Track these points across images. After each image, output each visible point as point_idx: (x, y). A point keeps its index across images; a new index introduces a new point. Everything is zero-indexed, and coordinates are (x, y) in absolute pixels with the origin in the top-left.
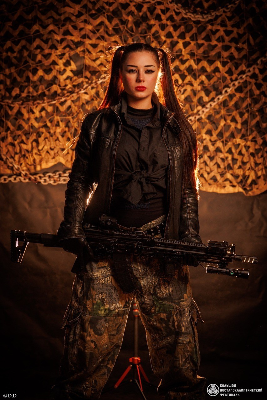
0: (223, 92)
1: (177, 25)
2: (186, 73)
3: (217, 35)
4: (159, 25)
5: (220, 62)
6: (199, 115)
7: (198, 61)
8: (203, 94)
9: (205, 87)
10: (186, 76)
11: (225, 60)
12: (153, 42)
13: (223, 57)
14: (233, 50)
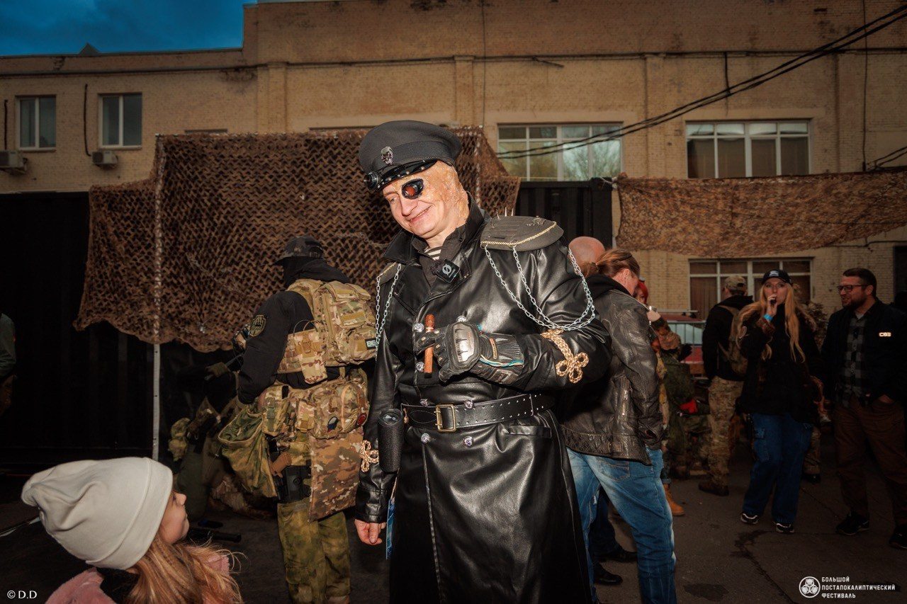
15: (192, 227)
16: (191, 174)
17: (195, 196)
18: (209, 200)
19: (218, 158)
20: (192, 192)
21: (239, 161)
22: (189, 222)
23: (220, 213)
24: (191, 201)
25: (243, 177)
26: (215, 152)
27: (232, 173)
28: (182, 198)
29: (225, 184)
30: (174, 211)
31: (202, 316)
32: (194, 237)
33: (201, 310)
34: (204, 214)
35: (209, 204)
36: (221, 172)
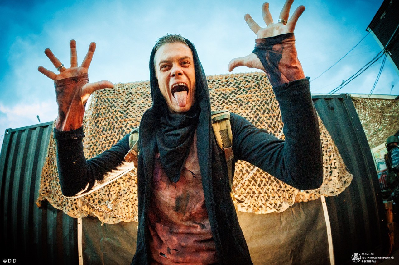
15: (108, 133)
16: (110, 104)
17: (111, 115)
18: (120, 117)
19: (128, 94)
20: (110, 113)
21: (141, 94)
22: (106, 131)
23: (127, 123)
24: (109, 118)
25: (143, 103)
26: (125, 91)
27: (136, 101)
28: (103, 117)
29: (132, 107)
30: (97, 125)
31: (110, 195)
32: (108, 140)
33: (110, 191)
34: (116, 125)
35: (120, 119)
36: (129, 101)
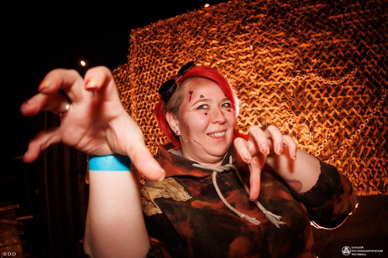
0: (360, 127)
1: (322, 89)
2: (334, 118)
3: (349, 91)
4: (311, 91)
5: (354, 108)
6: (347, 144)
7: (339, 110)
8: (347, 130)
9: (348, 125)
10: (334, 120)
11: (357, 106)
12: (308, 102)
13: (355, 105)
14: (361, 99)
